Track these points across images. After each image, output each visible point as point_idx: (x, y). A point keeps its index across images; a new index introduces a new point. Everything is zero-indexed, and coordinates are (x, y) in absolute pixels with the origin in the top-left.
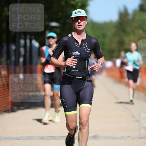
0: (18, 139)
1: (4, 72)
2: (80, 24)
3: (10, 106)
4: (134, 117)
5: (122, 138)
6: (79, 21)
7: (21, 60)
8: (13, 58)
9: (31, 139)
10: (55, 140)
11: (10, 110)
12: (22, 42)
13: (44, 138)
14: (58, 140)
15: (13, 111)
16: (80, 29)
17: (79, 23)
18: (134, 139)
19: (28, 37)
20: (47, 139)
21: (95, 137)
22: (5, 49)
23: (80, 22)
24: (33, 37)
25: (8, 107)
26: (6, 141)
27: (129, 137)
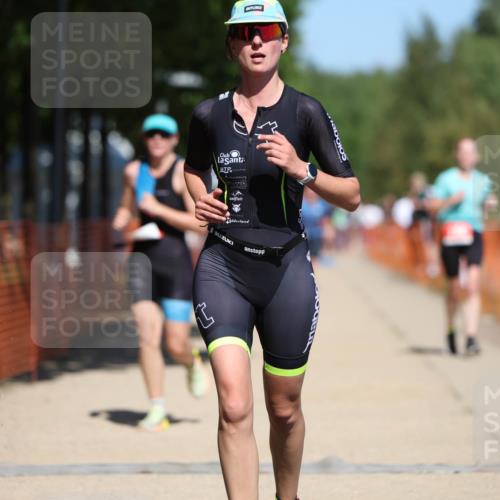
0: (62, 471)
1: (13, 245)
2: (260, 51)
3: (32, 360)
4: (457, 396)
5: (418, 468)
6: (257, 40)
7: (72, 201)
8: (44, 196)
9: (107, 472)
10: (188, 477)
11: (35, 375)
12: (75, 140)
13: (151, 469)
14: (196, 476)
15: (43, 375)
16: (259, 68)
17: (255, 47)
18: (457, 472)
19: (96, 122)
20: (160, 473)
21: (325, 466)
22: (15, 166)
23: (260, 45)
24: (113, 123)
26: (21, 478)
27: (440, 465)
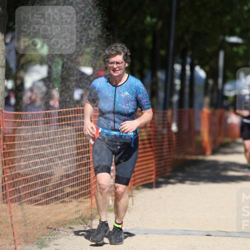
0: (167, 233)
3: (153, 176)
7: (176, 98)
9: (189, 234)
11: (154, 185)
12: (178, 67)
15: (158, 185)
20: (215, 236)
25: (151, 179)
26: (146, 235)
